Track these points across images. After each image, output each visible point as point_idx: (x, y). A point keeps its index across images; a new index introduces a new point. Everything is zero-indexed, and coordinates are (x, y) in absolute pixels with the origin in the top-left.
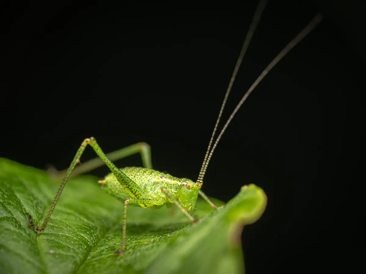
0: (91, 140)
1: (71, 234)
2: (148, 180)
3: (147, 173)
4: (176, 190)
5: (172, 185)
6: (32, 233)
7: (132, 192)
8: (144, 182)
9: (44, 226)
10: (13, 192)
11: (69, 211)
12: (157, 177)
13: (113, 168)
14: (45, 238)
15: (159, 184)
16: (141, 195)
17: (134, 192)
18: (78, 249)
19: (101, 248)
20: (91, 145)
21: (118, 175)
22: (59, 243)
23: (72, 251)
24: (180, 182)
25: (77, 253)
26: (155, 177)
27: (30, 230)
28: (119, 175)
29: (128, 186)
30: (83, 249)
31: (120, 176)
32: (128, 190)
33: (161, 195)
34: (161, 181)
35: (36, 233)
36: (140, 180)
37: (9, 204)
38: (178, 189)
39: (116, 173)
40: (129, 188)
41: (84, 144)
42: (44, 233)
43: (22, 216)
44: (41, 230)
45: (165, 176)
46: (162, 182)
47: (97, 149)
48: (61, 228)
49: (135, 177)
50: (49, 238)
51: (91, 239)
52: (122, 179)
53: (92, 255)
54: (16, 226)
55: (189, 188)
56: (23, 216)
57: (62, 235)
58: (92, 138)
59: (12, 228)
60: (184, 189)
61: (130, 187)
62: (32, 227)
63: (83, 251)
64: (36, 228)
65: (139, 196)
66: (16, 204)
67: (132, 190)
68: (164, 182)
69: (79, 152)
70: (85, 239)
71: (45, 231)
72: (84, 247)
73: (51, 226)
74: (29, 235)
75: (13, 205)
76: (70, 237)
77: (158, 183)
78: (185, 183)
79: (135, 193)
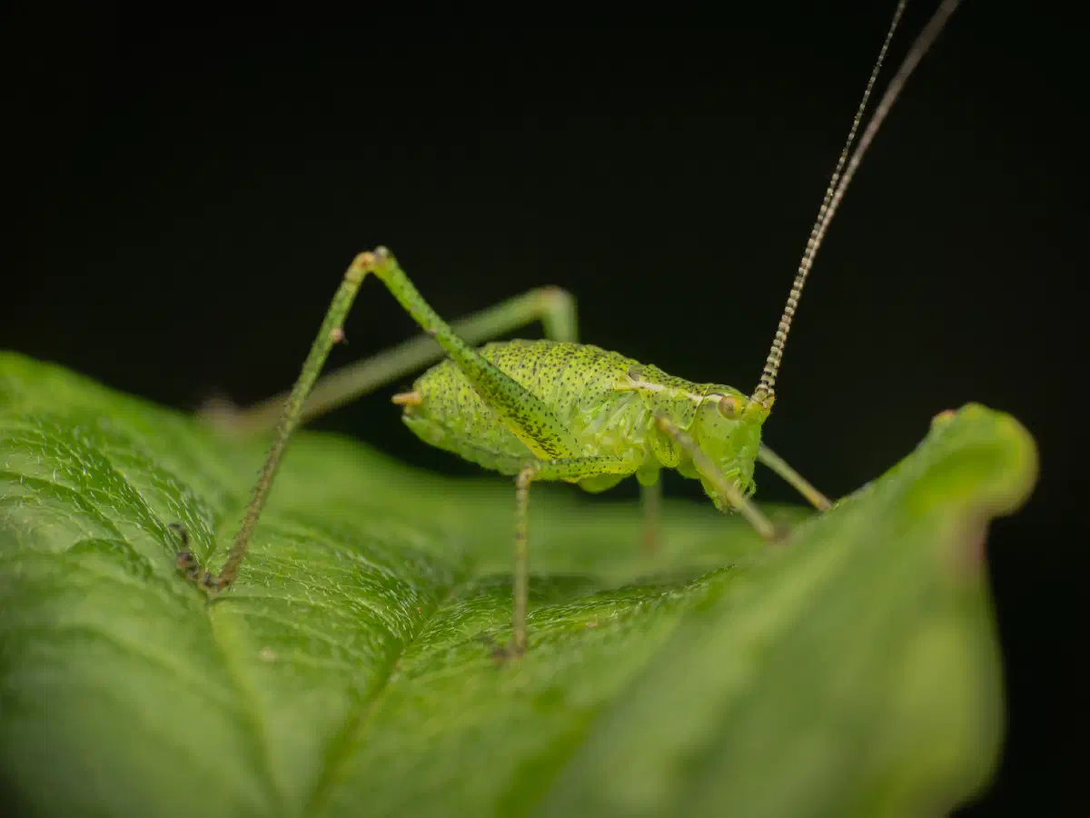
0: (379, 257)
1: (324, 599)
2: (587, 384)
3: (582, 360)
4: (686, 423)
5: (671, 404)
6: (192, 595)
7: (528, 430)
8: (573, 389)
9: (231, 570)
10: (107, 464)
11: (302, 531)
12: (618, 373)
13: (460, 352)
14: (235, 611)
15: (622, 400)
16: (559, 440)
17: (535, 430)
18: (357, 645)
19: (433, 646)
20: (381, 274)
21: (476, 372)
22: (288, 629)
23: (335, 653)
24: (698, 393)
25: (356, 661)
26: (611, 374)
27: (184, 584)
28: (481, 374)
29: (512, 411)
30: (372, 649)
31: (483, 377)
32: (514, 422)
33: (630, 437)
34: (633, 390)
35: (204, 594)
36: (557, 383)
37: (102, 499)
38: (692, 420)
39: (470, 368)
40: (515, 416)
41: (355, 273)
42: (230, 595)
43: (149, 538)
44: (220, 586)
45: (644, 372)
46: (636, 392)
47: (402, 288)
48: (289, 580)
49: (534, 370)
50: (247, 610)
51: (395, 618)
52: (491, 386)
53: (405, 668)
54: (135, 571)
55: (730, 413)
56: (155, 538)
57: (293, 603)
58: (382, 251)
59: (123, 576)
60: (715, 417)
61: (521, 415)
62: (190, 576)
63: (372, 655)
64: (202, 579)
65: (554, 441)
66: (126, 498)
67: (528, 423)
68: (640, 390)
69: (340, 302)
70: (376, 615)
71: (235, 591)
72: (376, 639)
73: (253, 574)
74: (183, 600)
75: (115, 502)
76: (323, 608)
77: (620, 394)
78: (717, 399)
79: (539, 431)
